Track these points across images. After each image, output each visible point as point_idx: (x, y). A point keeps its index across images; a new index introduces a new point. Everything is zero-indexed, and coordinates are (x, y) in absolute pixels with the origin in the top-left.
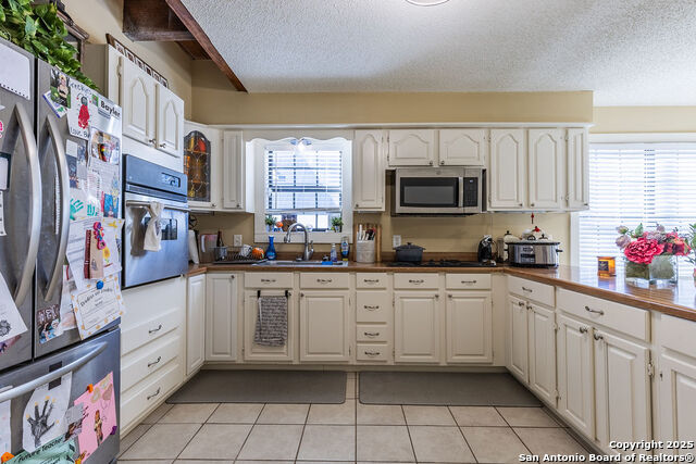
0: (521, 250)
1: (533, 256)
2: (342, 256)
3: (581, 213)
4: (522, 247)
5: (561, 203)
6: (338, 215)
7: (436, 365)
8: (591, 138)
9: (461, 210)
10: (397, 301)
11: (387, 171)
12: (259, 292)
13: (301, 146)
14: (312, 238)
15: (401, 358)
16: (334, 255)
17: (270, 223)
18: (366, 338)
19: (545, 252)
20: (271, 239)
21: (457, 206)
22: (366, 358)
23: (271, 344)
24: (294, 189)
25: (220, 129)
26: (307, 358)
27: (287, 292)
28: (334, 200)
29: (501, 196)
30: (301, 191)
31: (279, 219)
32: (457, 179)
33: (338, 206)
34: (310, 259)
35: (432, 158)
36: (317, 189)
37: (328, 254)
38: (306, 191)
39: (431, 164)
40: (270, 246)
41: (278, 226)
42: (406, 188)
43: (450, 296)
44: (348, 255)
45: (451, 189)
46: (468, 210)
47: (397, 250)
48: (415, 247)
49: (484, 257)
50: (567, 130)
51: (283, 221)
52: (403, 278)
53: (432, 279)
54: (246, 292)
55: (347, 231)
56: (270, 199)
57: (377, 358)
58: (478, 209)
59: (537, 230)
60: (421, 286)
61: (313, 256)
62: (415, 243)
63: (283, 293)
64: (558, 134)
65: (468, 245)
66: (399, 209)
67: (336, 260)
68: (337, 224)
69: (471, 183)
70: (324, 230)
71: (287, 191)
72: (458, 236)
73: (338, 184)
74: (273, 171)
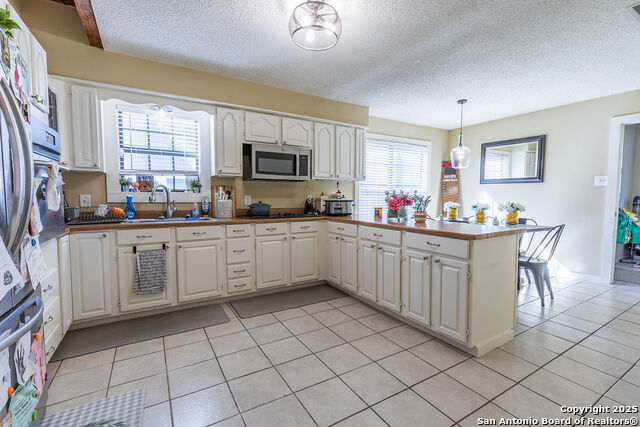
0: (334, 205)
1: (340, 209)
2: (203, 213)
3: (361, 182)
4: (334, 204)
5: (352, 175)
6: (196, 178)
7: (284, 286)
8: (367, 135)
9: (297, 178)
10: (258, 244)
11: (244, 145)
12: (135, 248)
13: (162, 113)
14: (174, 197)
15: (261, 285)
16: (196, 213)
17: (124, 184)
18: (236, 275)
19: (346, 206)
20: (129, 199)
21: (295, 174)
22: (236, 289)
23: (150, 292)
24: (149, 152)
25: (67, 82)
26: (184, 298)
27: (164, 246)
28: (190, 164)
29: (321, 169)
30: (159, 154)
31: (134, 179)
32: (295, 156)
33: (195, 170)
34: (173, 217)
35: (278, 138)
36: (173, 153)
37: (191, 212)
38: (164, 154)
39: (277, 143)
40: (128, 205)
41: (135, 186)
42: (260, 159)
43: (294, 238)
44: (208, 212)
45: (291, 162)
46: (302, 178)
47: (251, 207)
48: (265, 205)
49: (308, 210)
50: (356, 129)
51: (139, 181)
52: (262, 227)
53: (281, 227)
54: (120, 249)
55: (206, 192)
56: (122, 159)
57: (245, 288)
58: (307, 178)
59: (339, 192)
60: (275, 232)
61: (176, 214)
62: (264, 201)
63: (160, 246)
64: (351, 131)
65: (298, 203)
66: (255, 175)
67: (198, 217)
68: (196, 186)
69: (304, 159)
70: (183, 191)
71: (142, 152)
72: (291, 196)
73: (195, 150)
74: (124, 132)
